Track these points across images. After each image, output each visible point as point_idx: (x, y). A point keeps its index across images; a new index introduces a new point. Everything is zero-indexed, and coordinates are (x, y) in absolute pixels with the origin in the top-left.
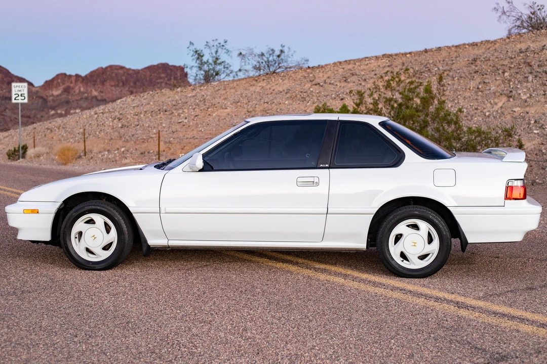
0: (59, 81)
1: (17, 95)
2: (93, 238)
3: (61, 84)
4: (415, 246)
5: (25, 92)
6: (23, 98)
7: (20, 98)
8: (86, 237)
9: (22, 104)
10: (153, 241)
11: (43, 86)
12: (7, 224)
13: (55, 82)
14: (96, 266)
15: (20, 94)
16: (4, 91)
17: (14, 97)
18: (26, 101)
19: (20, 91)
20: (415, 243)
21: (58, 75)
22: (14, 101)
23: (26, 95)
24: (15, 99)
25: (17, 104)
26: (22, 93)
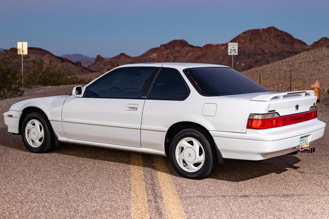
0: (323, 42)
1: (231, 50)
2: (34, 134)
3: (324, 44)
4: (190, 156)
5: (236, 48)
6: (235, 52)
7: (233, 52)
8: (31, 132)
9: (234, 56)
10: (61, 138)
11: (312, 45)
12: (4, 123)
13: (320, 43)
14: (35, 150)
15: (233, 49)
16: (289, 48)
17: (229, 51)
18: (237, 54)
19: (233, 48)
20: (190, 154)
21: (322, 39)
22: (229, 54)
23: (237, 50)
24: (230, 53)
25: (231, 56)
26: (235, 49)
